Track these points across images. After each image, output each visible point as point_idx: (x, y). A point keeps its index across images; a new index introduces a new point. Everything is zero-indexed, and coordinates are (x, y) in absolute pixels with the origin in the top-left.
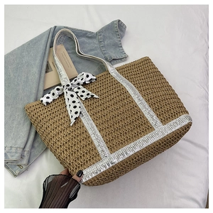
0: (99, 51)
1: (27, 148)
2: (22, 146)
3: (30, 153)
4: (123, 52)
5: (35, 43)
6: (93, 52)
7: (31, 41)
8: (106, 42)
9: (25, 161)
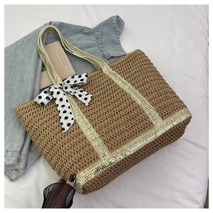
0: (97, 48)
2: (19, 150)
3: (27, 156)
6: (90, 49)
7: (25, 38)
9: (22, 165)
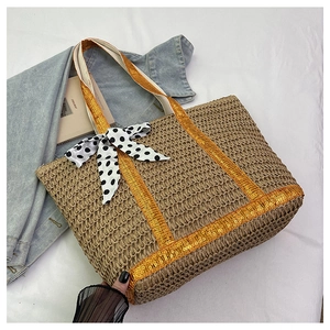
1: (25, 239)
4: (188, 87)
5: (46, 69)
8: (160, 71)
